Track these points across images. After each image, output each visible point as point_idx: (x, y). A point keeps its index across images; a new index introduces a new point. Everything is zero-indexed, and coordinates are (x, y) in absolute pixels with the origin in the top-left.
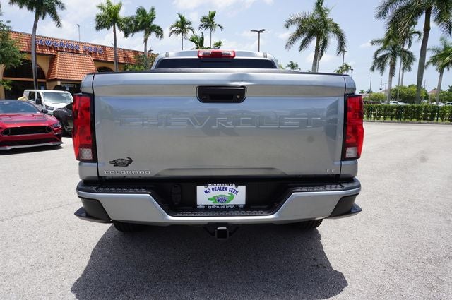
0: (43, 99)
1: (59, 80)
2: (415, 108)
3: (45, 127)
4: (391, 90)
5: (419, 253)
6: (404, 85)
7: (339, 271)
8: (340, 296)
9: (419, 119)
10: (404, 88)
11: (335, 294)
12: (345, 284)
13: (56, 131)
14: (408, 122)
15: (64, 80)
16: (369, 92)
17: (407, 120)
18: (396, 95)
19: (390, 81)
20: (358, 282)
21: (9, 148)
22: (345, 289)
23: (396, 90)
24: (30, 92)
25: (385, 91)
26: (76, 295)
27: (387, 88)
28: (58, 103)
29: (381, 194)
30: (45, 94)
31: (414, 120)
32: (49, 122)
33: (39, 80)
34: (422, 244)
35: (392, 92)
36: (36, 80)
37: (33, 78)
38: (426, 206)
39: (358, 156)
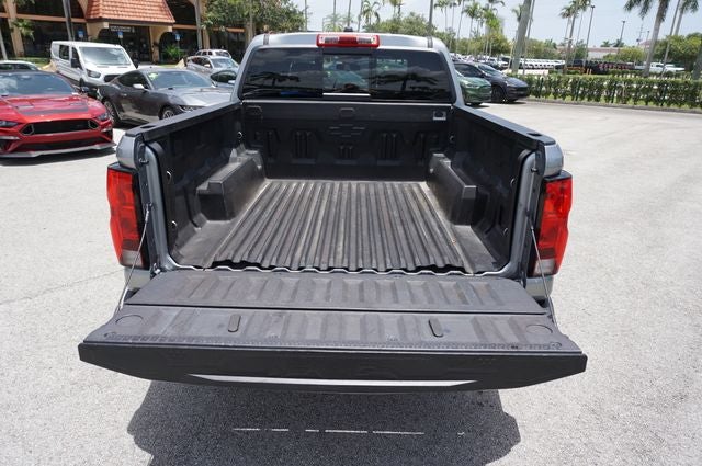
0: (81, 59)
1: (106, 20)
2: (690, 86)
3: (85, 121)
4: (656, 42)
5: (637, 387)
6: (680, 34)
7: (511, 414)
8: (505, 460)
9: (693, 105)
10: (679, 40)
11: (499, 456)
12: (516, 438)
13: (103, 127)
14: (674, 110)
15: (114, 20)
16: (619, 44)
17: (672, 107)
18: (664, 53)
19: (657, 30)
20: (535, 435)
21: (34, 154)
22: (514, 448)
23: (665, 43)
24: (61, 46)
25: (646, 43)
26: (135, 438)
27: (650, 38)
28: (106, 66)
29: (601, 266)
30: (85, 50)
31: (686, 107)
32: (92, 111)
33: (74, 20)
34: (645, 370)
35: (658, 46)
36: (69, 20)
37: (63, 16)
38: (667, 294)
39: (555, 270)
